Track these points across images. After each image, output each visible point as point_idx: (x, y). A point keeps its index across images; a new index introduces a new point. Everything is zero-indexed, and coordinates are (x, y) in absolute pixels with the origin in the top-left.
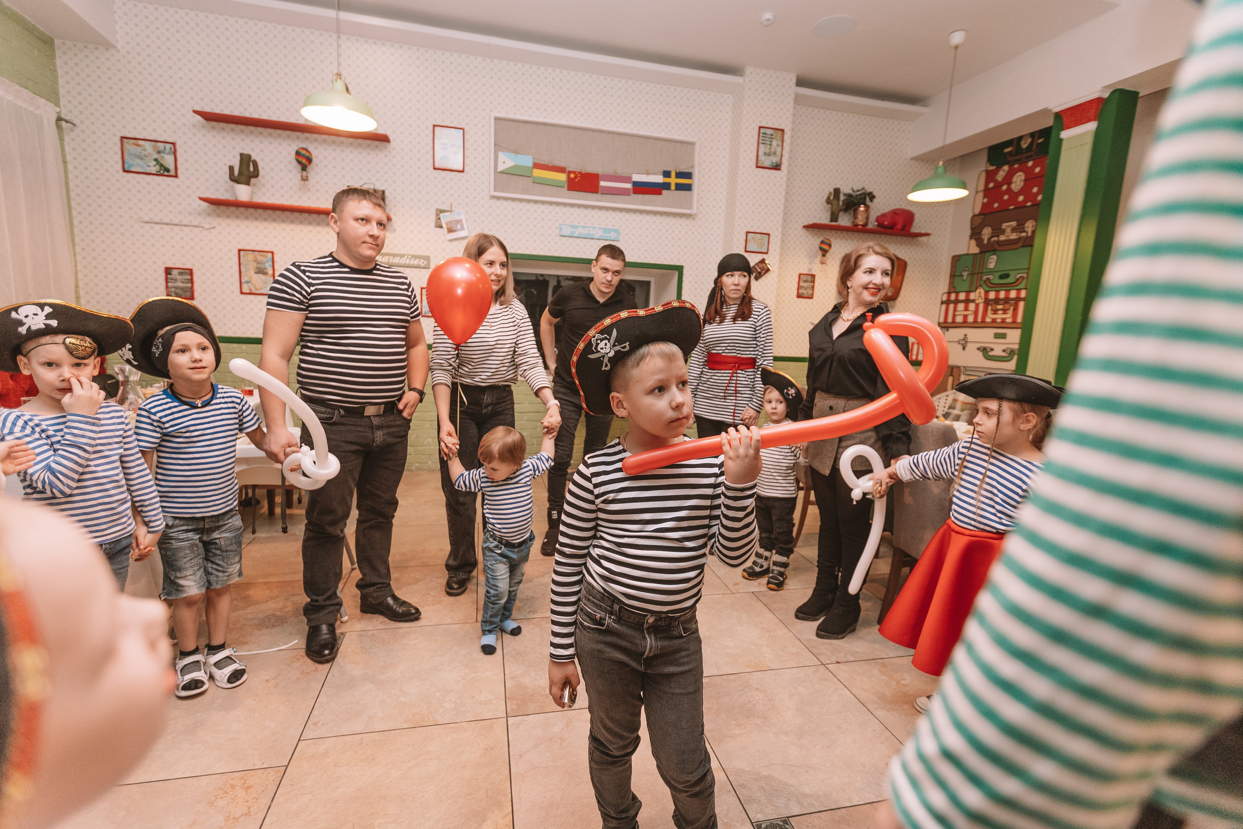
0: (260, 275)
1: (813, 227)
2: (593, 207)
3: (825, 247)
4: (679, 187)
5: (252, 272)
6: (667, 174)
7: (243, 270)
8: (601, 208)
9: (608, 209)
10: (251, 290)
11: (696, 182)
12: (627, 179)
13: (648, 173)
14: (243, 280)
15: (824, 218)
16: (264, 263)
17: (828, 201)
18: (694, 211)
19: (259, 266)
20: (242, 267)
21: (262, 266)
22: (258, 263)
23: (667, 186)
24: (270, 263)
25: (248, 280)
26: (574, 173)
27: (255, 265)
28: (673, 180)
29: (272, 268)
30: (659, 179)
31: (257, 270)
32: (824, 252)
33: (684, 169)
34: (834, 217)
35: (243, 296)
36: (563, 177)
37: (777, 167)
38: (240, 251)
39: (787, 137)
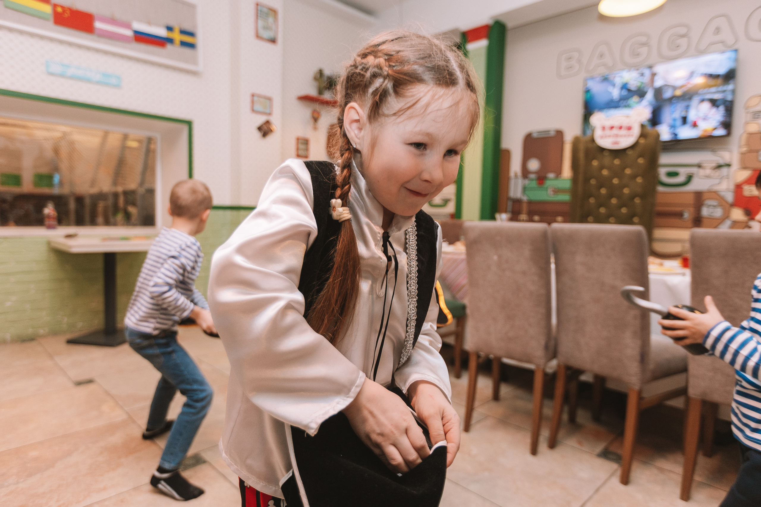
1: (306, 99)
2: (88, 48)
3: (316, 115)
4: (184, 44)
6: (170, 29)
8: (97, 51)
9: (106, 53)
11: (200, 40)
12: (128, 26)
13: (149, 23)
15: (313, 92)
17: (315, 79)
18: (200, 68)
23: (170, 41)
26: (62, 7)
28: (177, 37)
30: (162, 32)
32: (316, 119)
33: (187, 27)
34: (320, 92)
36: (47, 9)
37: (273, 41)
39: (280, 16)
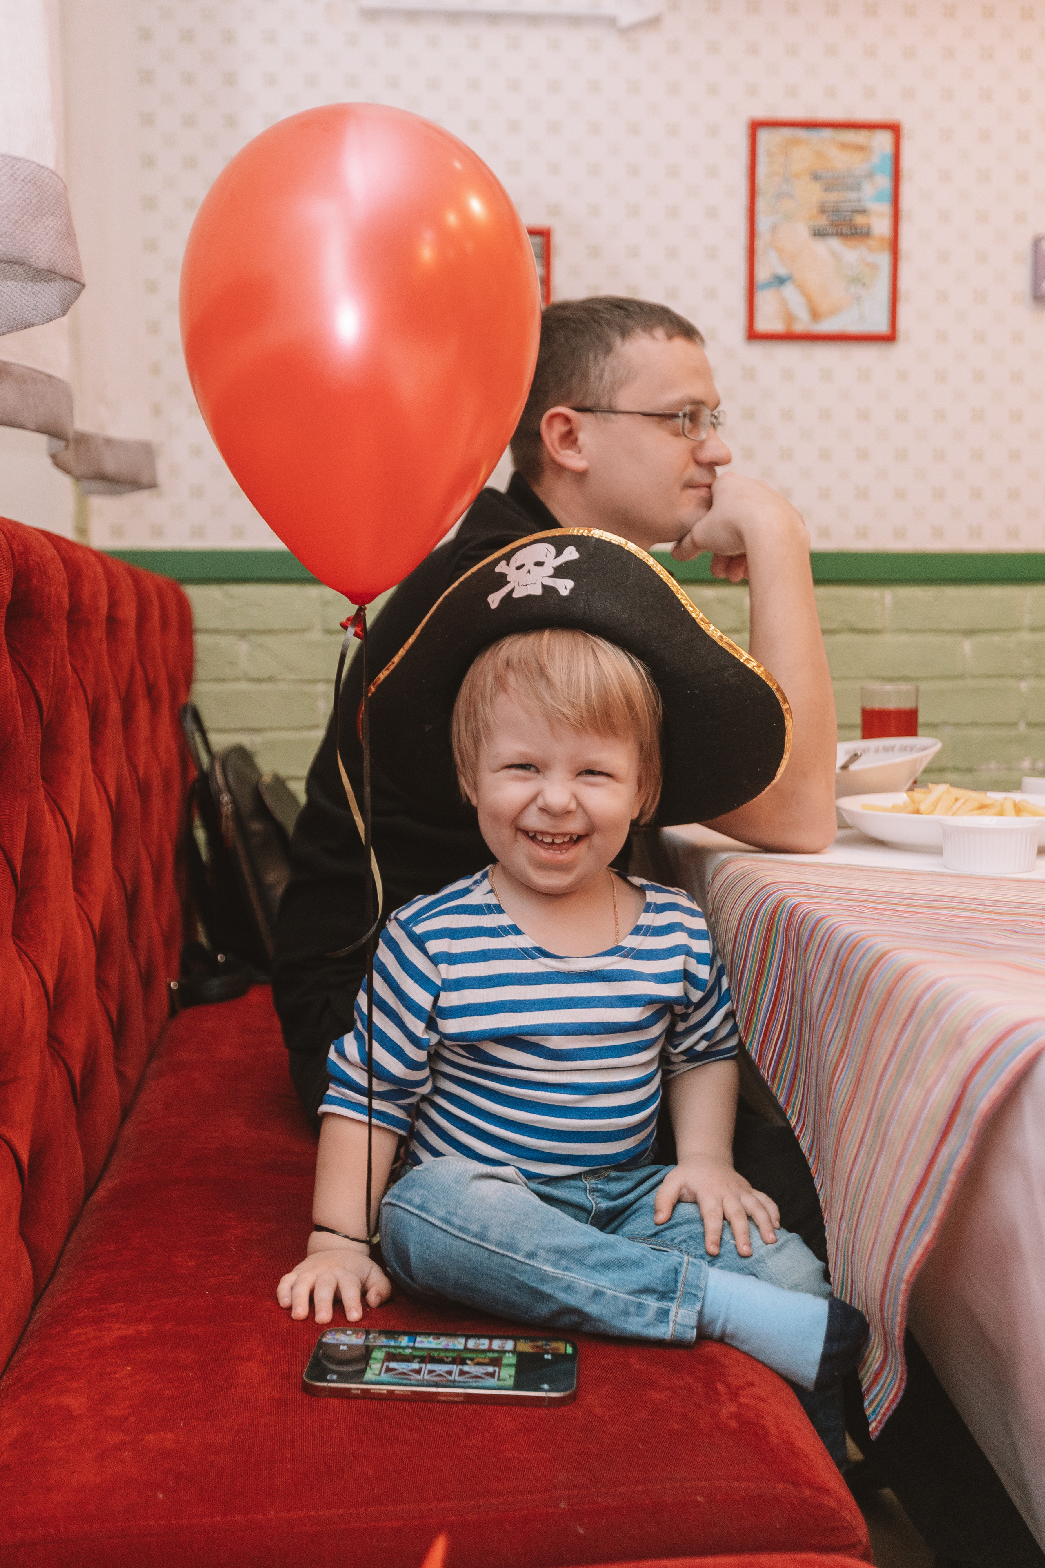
0: (835, 243)
5: (802, 231)
7: (763, 224)
10: (790, 317)
14: (762, 274)
16: (857, 187)
19: (833, 197)
20: (761, 205)
21: (847, 198)
22: (827, 189)
24: (884, 182)
25: (782, 271)
27: (814, 194)
29: (886, 208)
31: (823, 221)
35: (757, 353)
38: (755, 126)
